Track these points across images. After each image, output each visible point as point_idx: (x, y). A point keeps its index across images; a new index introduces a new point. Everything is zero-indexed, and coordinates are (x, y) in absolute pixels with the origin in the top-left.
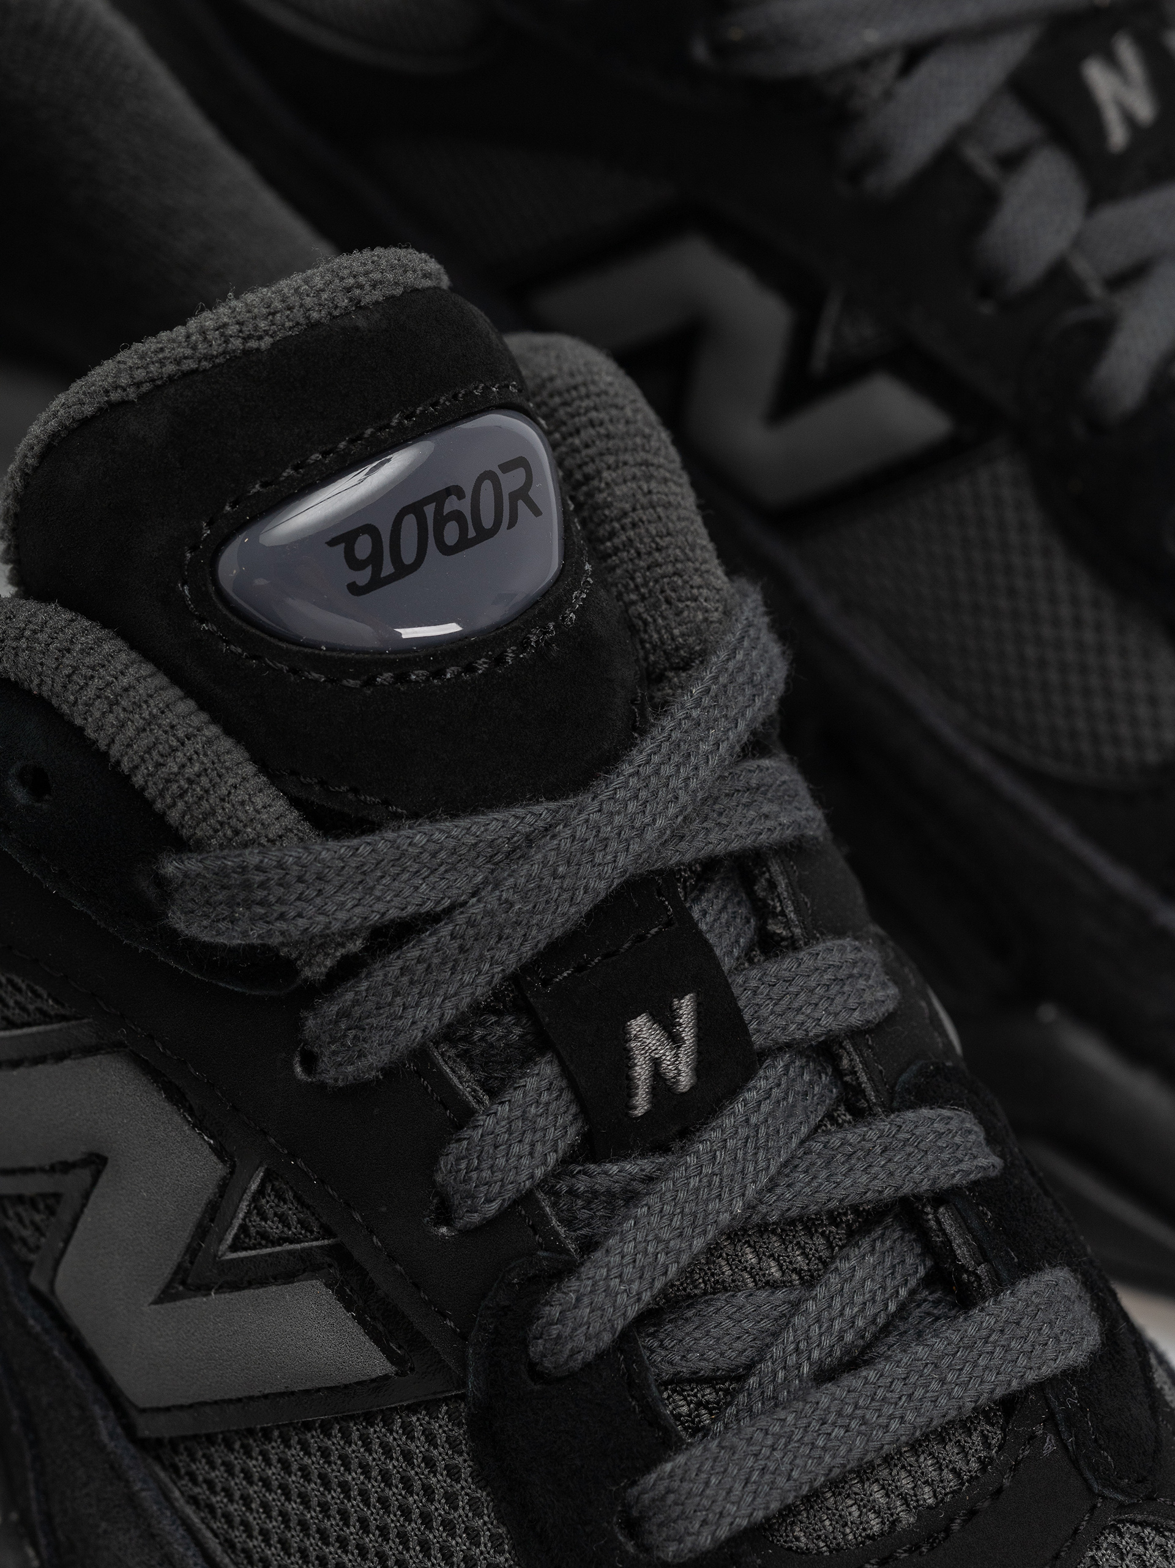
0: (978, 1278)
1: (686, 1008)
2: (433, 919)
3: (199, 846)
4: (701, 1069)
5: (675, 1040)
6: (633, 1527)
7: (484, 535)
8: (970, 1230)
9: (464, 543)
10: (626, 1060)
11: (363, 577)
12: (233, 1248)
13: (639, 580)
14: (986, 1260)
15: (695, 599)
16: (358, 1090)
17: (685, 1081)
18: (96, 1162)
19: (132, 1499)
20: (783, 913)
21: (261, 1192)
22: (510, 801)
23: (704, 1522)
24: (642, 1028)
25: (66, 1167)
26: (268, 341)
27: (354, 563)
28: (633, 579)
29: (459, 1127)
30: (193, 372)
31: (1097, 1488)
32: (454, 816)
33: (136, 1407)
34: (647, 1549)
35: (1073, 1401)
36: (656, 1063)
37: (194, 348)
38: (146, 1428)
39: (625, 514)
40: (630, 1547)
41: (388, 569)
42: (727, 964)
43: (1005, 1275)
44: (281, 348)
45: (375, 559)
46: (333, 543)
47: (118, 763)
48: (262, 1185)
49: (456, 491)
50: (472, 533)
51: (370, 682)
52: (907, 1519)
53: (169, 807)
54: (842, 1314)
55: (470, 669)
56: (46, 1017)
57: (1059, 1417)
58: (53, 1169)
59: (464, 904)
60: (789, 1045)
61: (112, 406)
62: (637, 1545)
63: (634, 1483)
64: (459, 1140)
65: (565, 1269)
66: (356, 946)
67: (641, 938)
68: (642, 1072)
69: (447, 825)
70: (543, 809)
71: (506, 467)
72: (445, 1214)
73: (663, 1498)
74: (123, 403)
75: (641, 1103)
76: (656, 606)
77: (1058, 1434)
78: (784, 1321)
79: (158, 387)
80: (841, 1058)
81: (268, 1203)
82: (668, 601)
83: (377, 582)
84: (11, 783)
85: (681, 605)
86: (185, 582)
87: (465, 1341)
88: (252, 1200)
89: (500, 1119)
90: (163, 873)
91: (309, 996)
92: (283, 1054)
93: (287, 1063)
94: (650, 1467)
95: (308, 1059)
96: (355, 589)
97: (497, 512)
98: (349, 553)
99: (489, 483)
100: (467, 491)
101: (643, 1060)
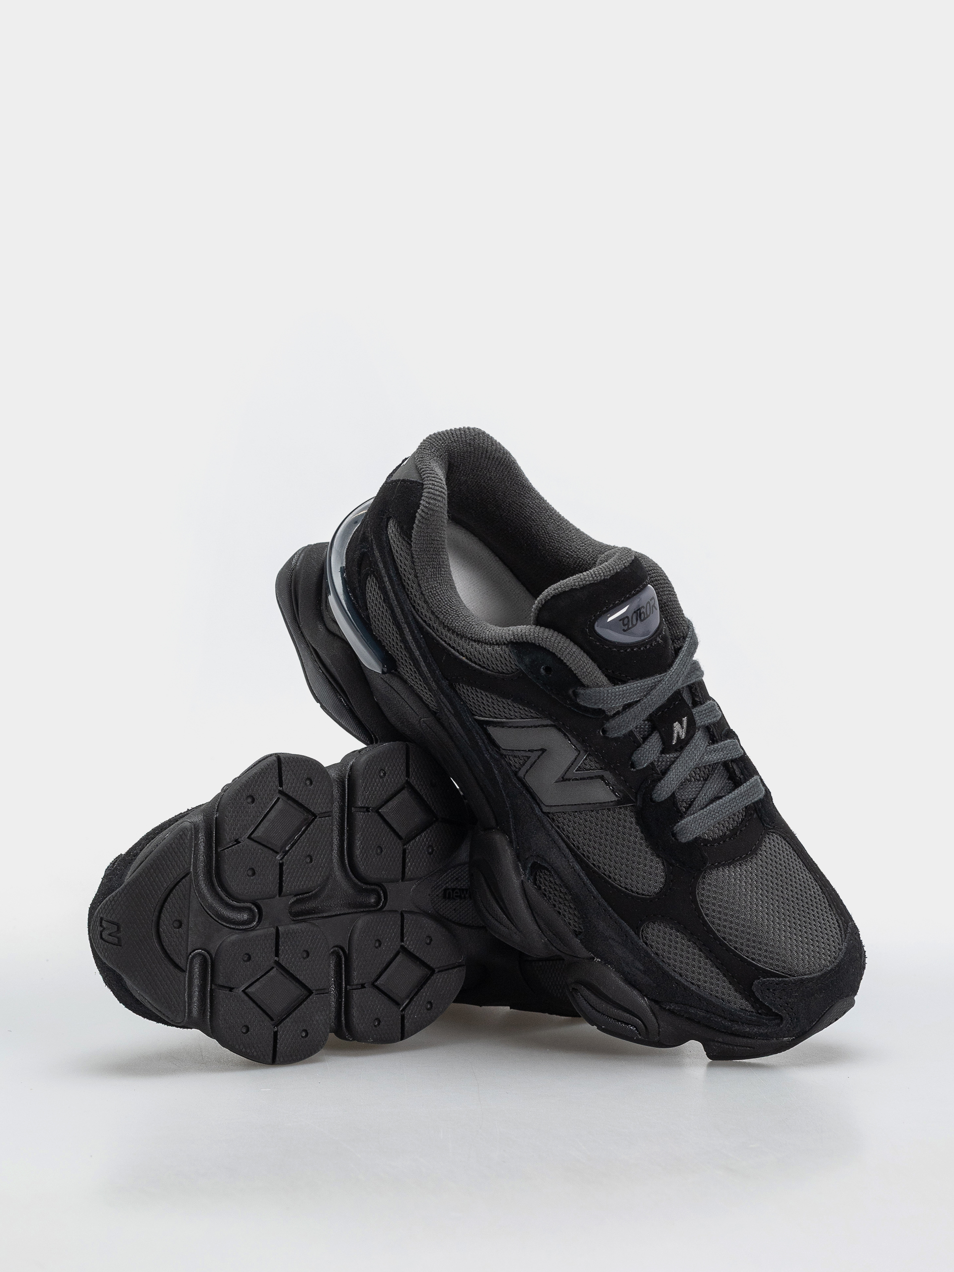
0: (740, 778)
1: (685, 719)
2: (637, 702)
3: (588, 687)
4: (687, 732)
5: (682, 728)
6: (674, 835)
7: (648, 616)
8: (739, 768)
9: (644, 619)
10: (672, 731)
11: (626, 628)
12: (576, 771)
13: (668, 618)
14: (742, 775)
16: (617, 739)
17: (683, 737)
18: (543, 751)
19: (543, 826)
20: (698, 696)
21: (586, 759)
22: (652, 675)
23: (691, 834)
25: (531, 751)
26: (609, 576)
27: (624, 625)
28: (667, 618)
29: (638, 747)
30: (593, 583)
31: (765, 825)
32: (641, 679)
33: (544, 805)
34: (677, 840)
35: (760, 806)
36: (678, 732)
37: (593, 578)
38: (545, 809)
39: (665, 603)
40: (673, 839)
41: (630, 626)
43: (746, 778)
44: (612, 577)
45: (628, 624)
46: (620, 620)
47: (571, 668)
48: (586, 757)
49: (643, 607)
50: (646, 616)
51: (626, 651)
52: (728, 833)
53: (583, 679)
55: (646, 647)
56: (532, 717)
57: (757, 809)
58: (529, 751)
59: (642, 699)
60: (702, 726)
61: (572, 589)
62: (675, 839)
63: (674, 825)
64: (639, 750)
65: (660, 778)
66: (620, 709)
67: (675, 704)
68: (675, 735)
69: (640, 681)
71: (651, 600)
72: (634, 766)
73: (682, 828)
74: (575, 589)
75: (674, 741)
76: (673, 625)
77: (757, 813)
79: (584, 586)
81: (586, 762)
82: (675, 624)
83: (629, 629)
84: (541, 669)
86: (587, 628)
87: (636, 793)
88: (584, 761)
89: (647, 746)
90: (577, 691)
91: (608, 718)
92: (598, 730)
93: (599, 732)
94: (678, 822)
95: (604, 732)
96: (624, 630)
97: (650, 611)
98: (623, 623)
99: (648, 604)
100: (645, 607)
101: (676, 732)
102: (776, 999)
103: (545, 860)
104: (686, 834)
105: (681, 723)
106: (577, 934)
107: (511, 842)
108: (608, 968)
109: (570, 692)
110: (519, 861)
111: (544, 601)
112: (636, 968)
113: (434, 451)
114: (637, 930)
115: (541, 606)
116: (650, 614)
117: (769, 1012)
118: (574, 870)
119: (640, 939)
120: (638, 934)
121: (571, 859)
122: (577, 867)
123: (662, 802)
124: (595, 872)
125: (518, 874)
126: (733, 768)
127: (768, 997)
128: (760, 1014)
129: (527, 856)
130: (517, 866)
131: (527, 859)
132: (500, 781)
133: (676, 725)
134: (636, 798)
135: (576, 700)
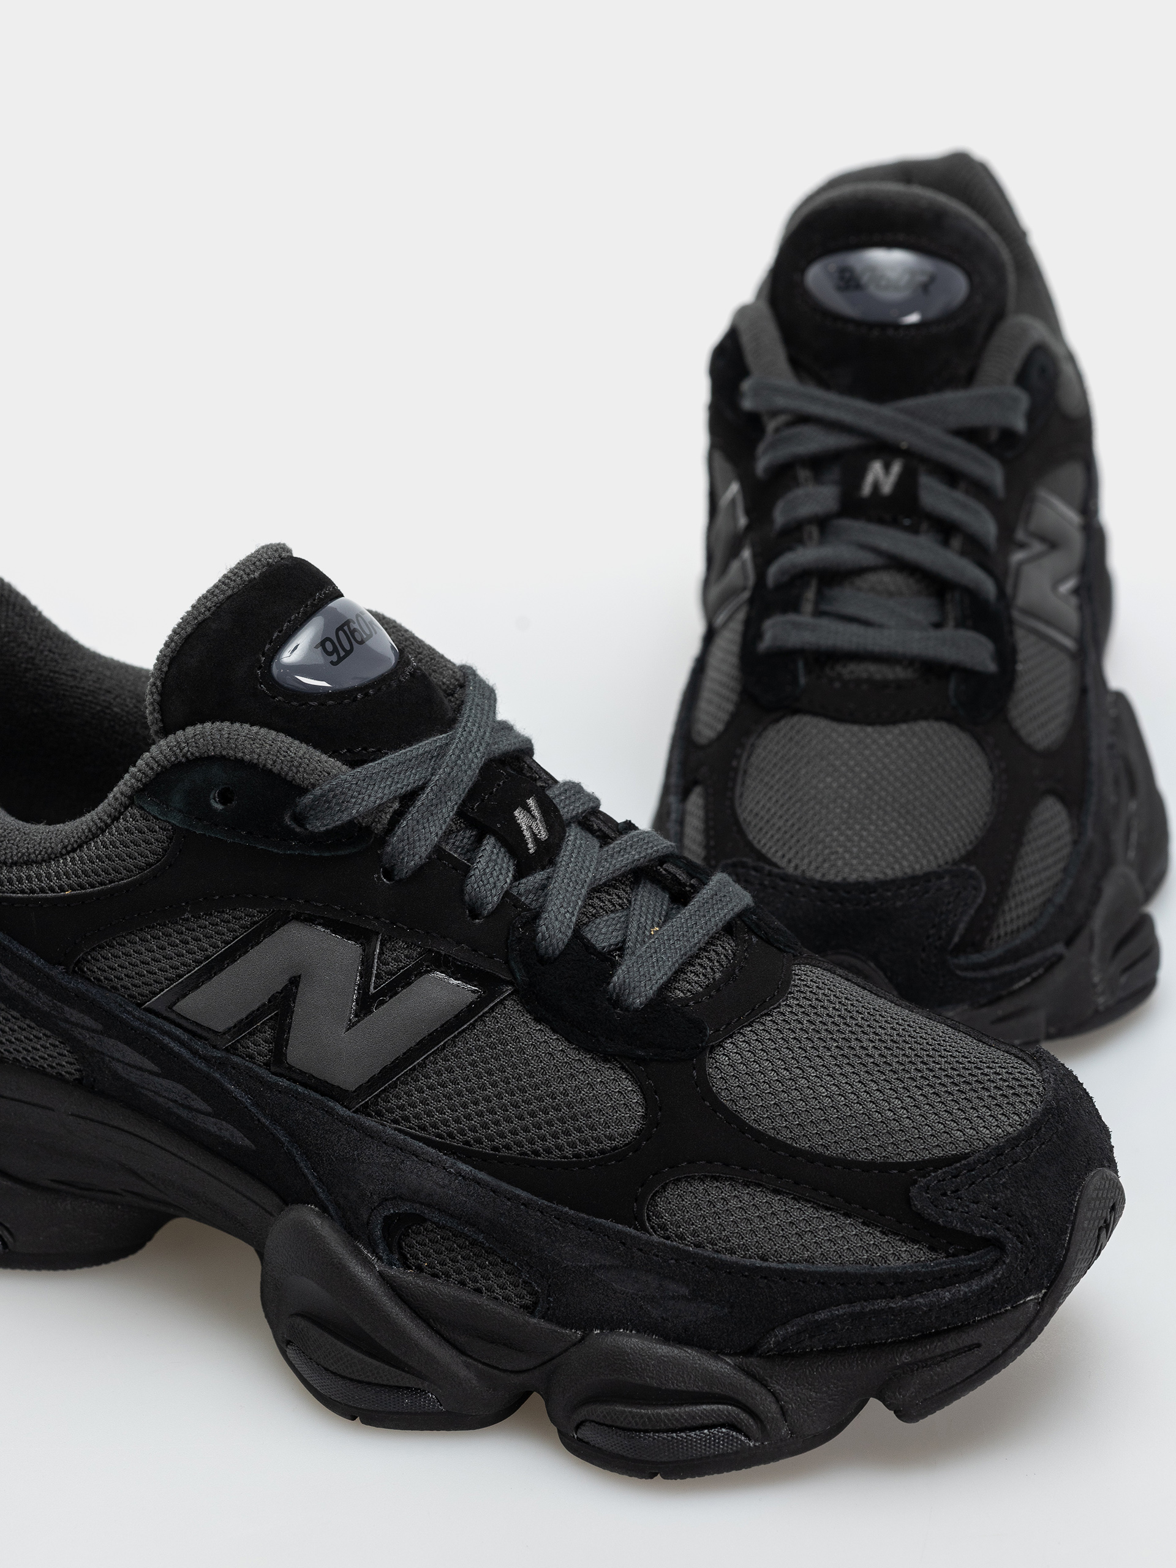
0: (692, 886)
1: (531, 802)
2: (422, 788)
3: (314, 786)
4: (549, 828)
5: (534, 819)
7: (369, 636)
9: (364, 640)
11: (334, 658)
14: (693, 878)
16: (420, 870)
17: (544, 837)
18: (295, 981)
21: (381, 953)
24: (519, 814)
25: (274, 998)
27: (328, 654)
29: (466, 874)
31: (781, 948)
33: (348, 1092)
34: (627, 1009)
36: (530, 828)
38: (356, 1102)
41: (343, 652)
45: (335, 650)
47: (264, 766)
48: (381, 949)
50: (365, 636)
52: (718, 976)
53: (296, 773)
55: (390, 685)
58: (270, 1000)
59: (430, 780)
60: (573, 820)
61: (200, 624)
62: (621, 1010)
63: (609, 983)
64: (470, 879)
65: (537, 916)
66: (396, 805)
67: (491, 793)
68: (527, 835)
69: (409, 749)
70: (441, 737)
71: (361, 613)
72: (475, 914)
74: (204, 621)
75: (532, 848)
77: (756, 934)
79: (218, 607)
80: (593, 825)
81: (388, 955)
83: (340, 659)
84: (212, 801)
86: (261, 684)
87: (507, 962)
88: (379, 959)
89: (481, 864)
90: (298, 809)
91: (382, 840)
92: (376, 876)
93: (379, 878)
94: (612, 976)
95: (389, 874)
96: (333, 664)
97: (368, 628)
98: (325, 650)
101: (524, 827)
102: (968, 1207)
103: (401, 1198)
104: (637, 990)
105: (527, 810)
106: (530, 1309)
107: (324, 1209)
108: (621, 1334)
109: (287, 820)
110: (357, 1238)
111: (159, 683)
112: (673, 1298)
114: (636, 1220)
116: (371, 633)
117: (969, 1243)
118: (464, 1177)
119: (651, 1235)
120: (644, 1229)
121: (448, 1160)
122: (465, 1168)
123: (563, 953)
124: (503, 1160)
125: (366, 1263)
126: (669, 873)
127: (952, 1210)
128: (954, 1255)
129: (365, 1216)
130: (357, 1248)
131: (368, 1223)
132: (247, 1100)
134: (512, 973)
135: (307, 829)
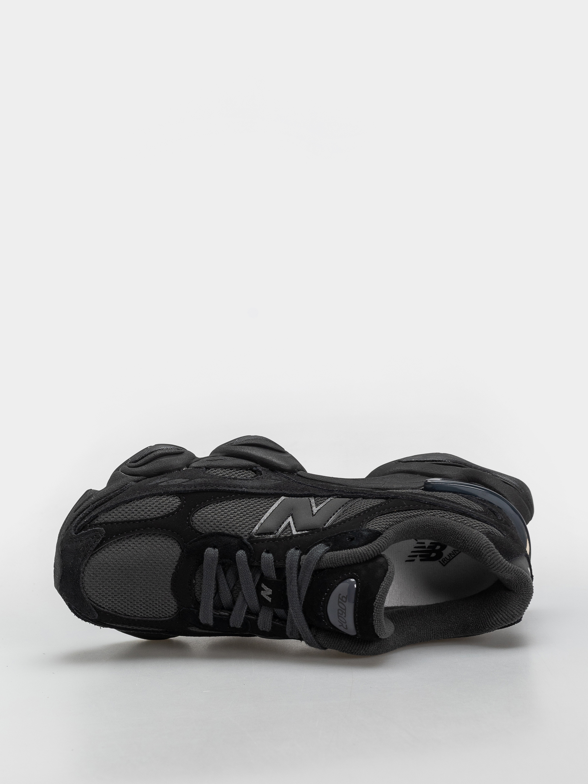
0: (217, 612)
1: (269, 599)
5: (267, 595)
7: (339, 616)
8: (224, 616)
9: (338, 613)
11: (341, 597)
14: (219, 615)
15: (323, 640)
17: (262, 593)
26: (374, 606)
27: (343, 597)
32: (308, 587)
36: (266, 591)
40: (212, 545)
41: (340, 601)
42: (276, 610)
43: (215, 616)
45: (342, 600)
50: (339, 615)
52: (195, 581)
54: (224, 592)
60: (260, 610)
68: (266, 588)
70: (303, 598)
75: (263, 586)
78: (228, 584)
80: (255, 615)
83: (339, 598)
85: (323, 638)
90: (328, 546)
96: (340, 594)
97: (341, 621)
98: (344, 597)
99: (345, 622)
100: (344, 618)
105: (269, 596)
109: (330, 543)
113: (521, 584)
115: (388, 562)
116: (339, 619)
133: (270, 592)
135: (323, 543)
